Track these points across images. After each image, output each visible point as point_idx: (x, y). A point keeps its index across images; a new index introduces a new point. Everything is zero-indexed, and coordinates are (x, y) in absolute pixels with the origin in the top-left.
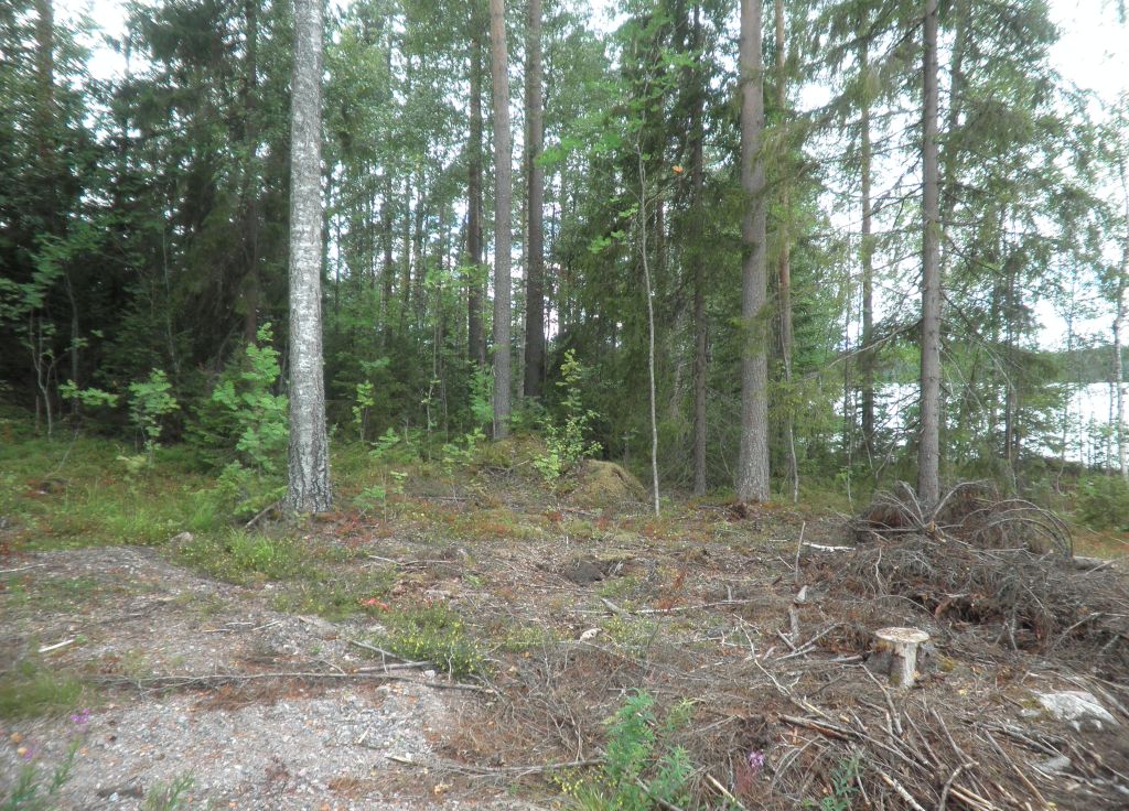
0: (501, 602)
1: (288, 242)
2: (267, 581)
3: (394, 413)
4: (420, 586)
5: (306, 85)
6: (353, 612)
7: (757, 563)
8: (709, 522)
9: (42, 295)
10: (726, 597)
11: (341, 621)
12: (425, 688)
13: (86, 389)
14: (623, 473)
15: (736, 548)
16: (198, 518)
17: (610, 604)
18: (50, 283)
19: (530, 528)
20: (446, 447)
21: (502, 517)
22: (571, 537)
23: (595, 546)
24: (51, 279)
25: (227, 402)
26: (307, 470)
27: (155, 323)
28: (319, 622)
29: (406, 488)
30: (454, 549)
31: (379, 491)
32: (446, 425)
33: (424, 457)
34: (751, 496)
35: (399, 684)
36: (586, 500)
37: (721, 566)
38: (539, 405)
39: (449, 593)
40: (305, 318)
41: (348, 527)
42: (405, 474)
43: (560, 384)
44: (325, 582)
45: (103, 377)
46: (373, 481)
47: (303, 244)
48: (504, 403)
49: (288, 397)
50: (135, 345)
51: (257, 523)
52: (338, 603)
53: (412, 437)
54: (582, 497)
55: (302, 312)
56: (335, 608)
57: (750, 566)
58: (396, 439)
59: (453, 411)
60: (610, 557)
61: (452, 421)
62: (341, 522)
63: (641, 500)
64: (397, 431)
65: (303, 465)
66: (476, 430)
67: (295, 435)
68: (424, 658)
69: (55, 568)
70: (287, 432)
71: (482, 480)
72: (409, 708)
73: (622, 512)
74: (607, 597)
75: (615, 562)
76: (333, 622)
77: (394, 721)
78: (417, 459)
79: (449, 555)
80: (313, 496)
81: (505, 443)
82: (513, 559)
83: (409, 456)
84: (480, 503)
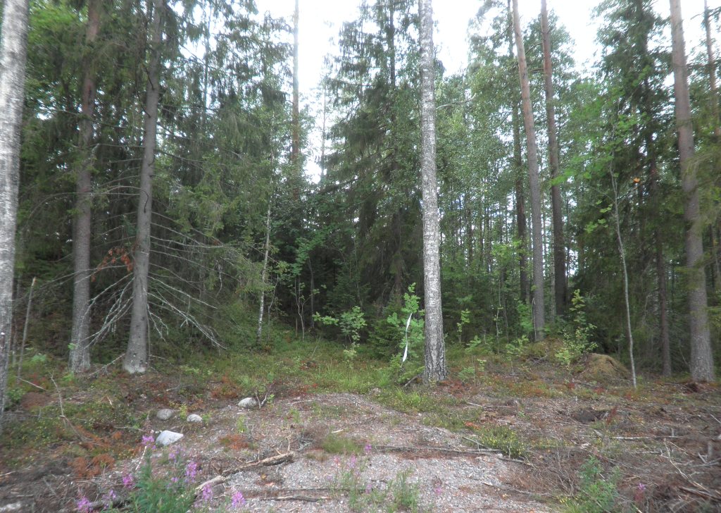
0: (537, 428)
1: (423, 241)
2: (419, 412)
3: (477, 326)
4: (494, 417)
5: (429, 162)
6: (462, 428)
7: (697, 418)
8: (670, 393)
9: (301, 269)
10: (670, 434)
11: (456, 432)
12: (498, 460)
13: (324, 316)
14: (614, 361)
15: (685, 409)
16: (382, 382)
17: (598, 433)
18: (304, 262)
19: (555, 391)
20: (507, 346)
21: (540, 385)
22: (579, 398)
23: (594, 403)
24: (303, 260)
25: (394, 323)
26: (434, 358)
27: (352, 281)
28: (446, 431)
29: (485, 369)
30: (513, 400)
31: (471, 369)
32: (507, 332)
33: (495, 351)
34: (701, 378)
35: (485, 457)
36: (590, 377)
37: (673, 418)
38: (563, 320)
39: (509, 422)
40: (432, 279)
41: (456, 388)
42: (485, 361)
43: (572, 309)
44: (446, 414)
45: (327, 309)
46: (467, 365)
47: (430, 242)
48: (541, 320)
49: (424, 320)
50: (343, 293)
51: (409, 385)
52: (454, 424)
53: (488, 340)
54: (588, 375)
55: (430, 276)
56: (453, 425)
57: (693, 419)
58: (479, 342)
59: (512, 324)
60: (601, 409)
61: (510, 330)
62: (452, 385)
63: (626, 378)
64: (479, 336)
65: (432, 355)
66: (523, 337)
67: (427, 340)
68: (498, 448)
69: (325, 401)
70: (424, 338)
71: (527, 364)
72: (491, 467)
73: (613, 384)
74: (596, 429)
75: (604, 412)
76: (453, 432)
77: (484, 471)
78: (491, 353)
79: (510, 403)
80: (437, 372)
81: (542, 344)
82: (545, 407)
83: (487, 351)
84: (528, 377)
